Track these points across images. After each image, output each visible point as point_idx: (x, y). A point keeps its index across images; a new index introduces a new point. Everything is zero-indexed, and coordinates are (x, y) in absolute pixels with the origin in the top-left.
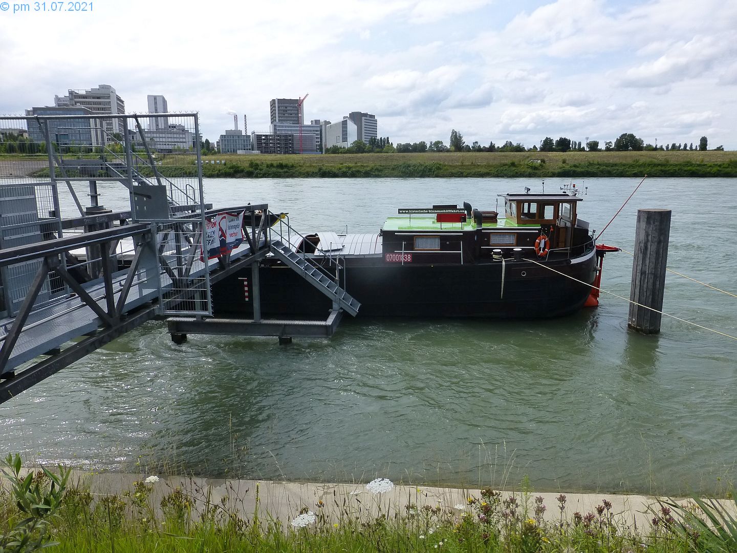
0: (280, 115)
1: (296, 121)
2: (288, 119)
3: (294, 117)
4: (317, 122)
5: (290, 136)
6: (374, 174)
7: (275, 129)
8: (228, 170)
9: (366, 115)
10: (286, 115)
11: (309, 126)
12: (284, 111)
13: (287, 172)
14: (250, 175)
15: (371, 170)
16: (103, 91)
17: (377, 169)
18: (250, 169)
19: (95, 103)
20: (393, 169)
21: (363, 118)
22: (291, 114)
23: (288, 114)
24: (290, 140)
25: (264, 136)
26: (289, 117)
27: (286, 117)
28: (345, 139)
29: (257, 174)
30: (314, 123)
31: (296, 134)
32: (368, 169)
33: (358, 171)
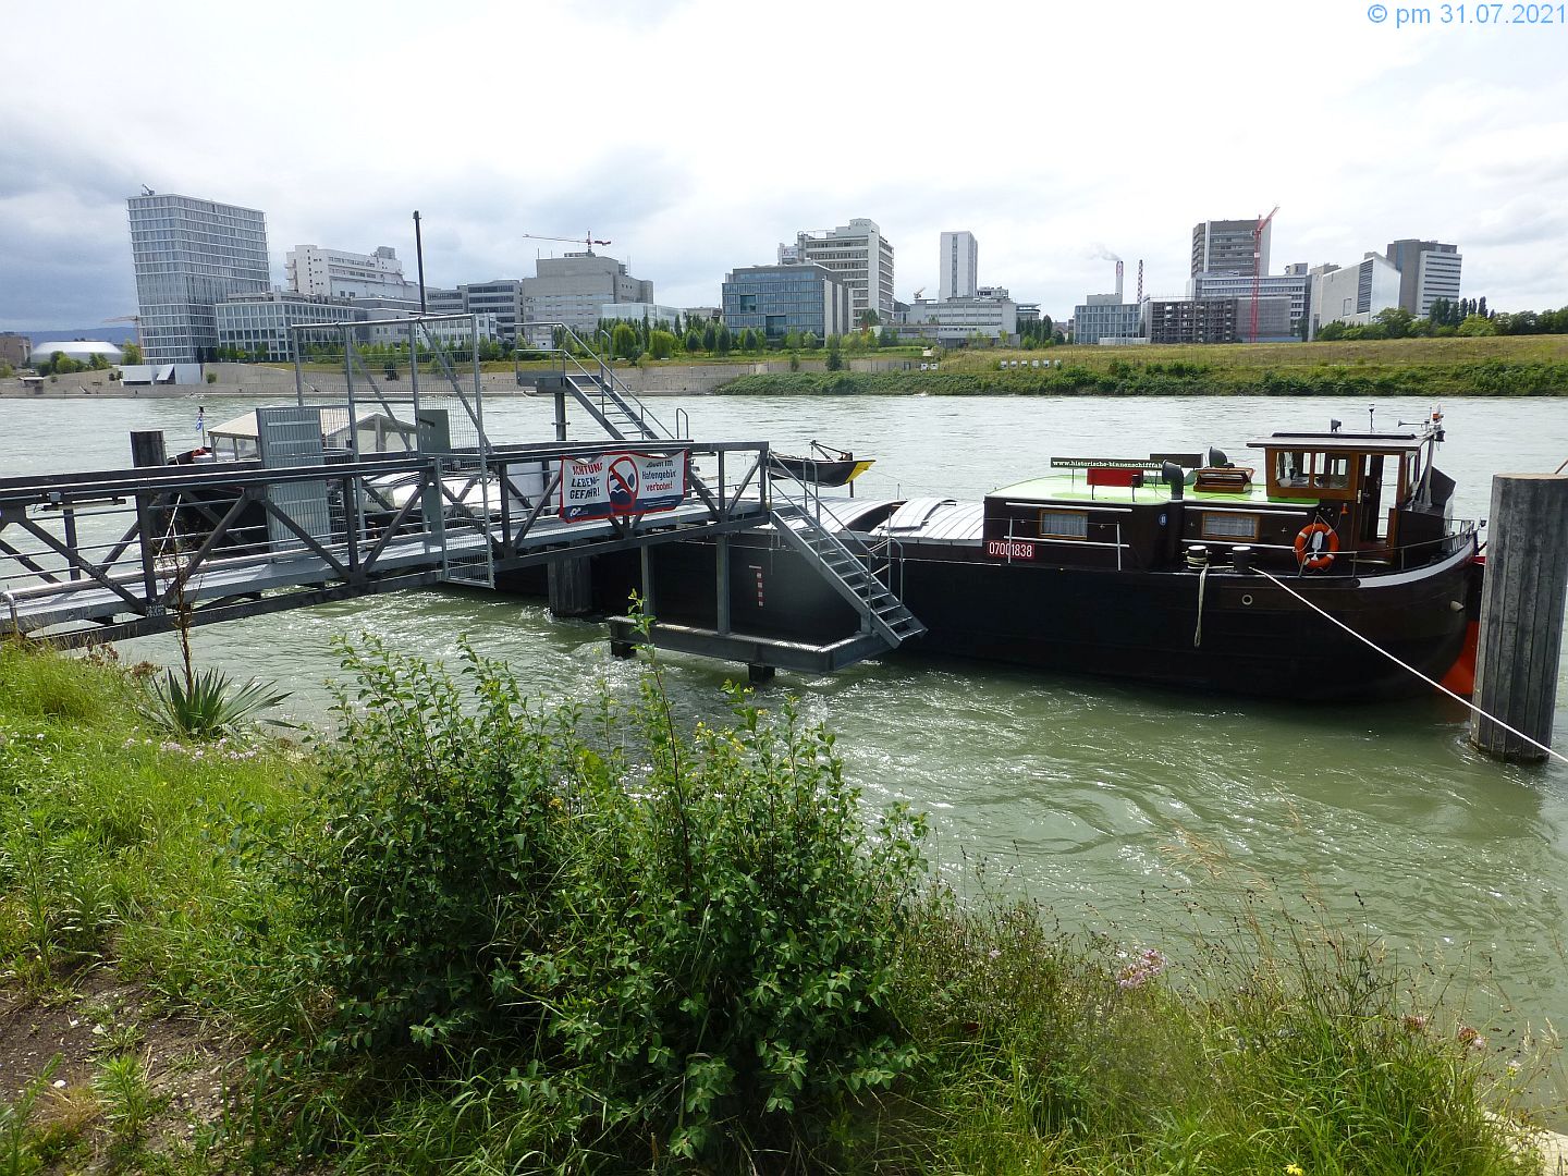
0: (1213, 257)
1: (1252, 267)
2: (1232, 264)
3: (1245, 260)
4: (1300, 268)
5: (1229, 302)
6: (1402, 386)
7: (1198, 288)
8: (1063, 380)
9: (1431, 246)
10: (1227, 256)
11: (1279, 279)
12: (1223, 248)
13: (1190, 383)
14: (1108, 390)
15: (1396, 380)
16: (860, 231)
17: (1413, 377)
18: (1111, 378)
19: (841, 255)
20: (1457, 376)
21: (1424, 253)
22: (1240, 254)
23: (1233, 253)
24: (1229, 311)
25: (1169, 304)
26: (1234, 260)
27: (1228, 260)
28: (1364, 306)
29: (1124, 387)
30: (1293, 271)
31: (1246, 298)
32: (1390, 376)
33: (1363, 382)
